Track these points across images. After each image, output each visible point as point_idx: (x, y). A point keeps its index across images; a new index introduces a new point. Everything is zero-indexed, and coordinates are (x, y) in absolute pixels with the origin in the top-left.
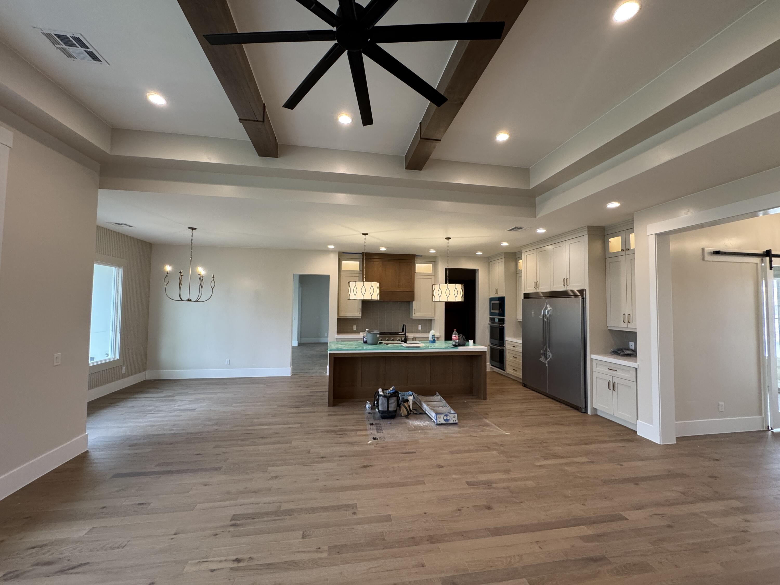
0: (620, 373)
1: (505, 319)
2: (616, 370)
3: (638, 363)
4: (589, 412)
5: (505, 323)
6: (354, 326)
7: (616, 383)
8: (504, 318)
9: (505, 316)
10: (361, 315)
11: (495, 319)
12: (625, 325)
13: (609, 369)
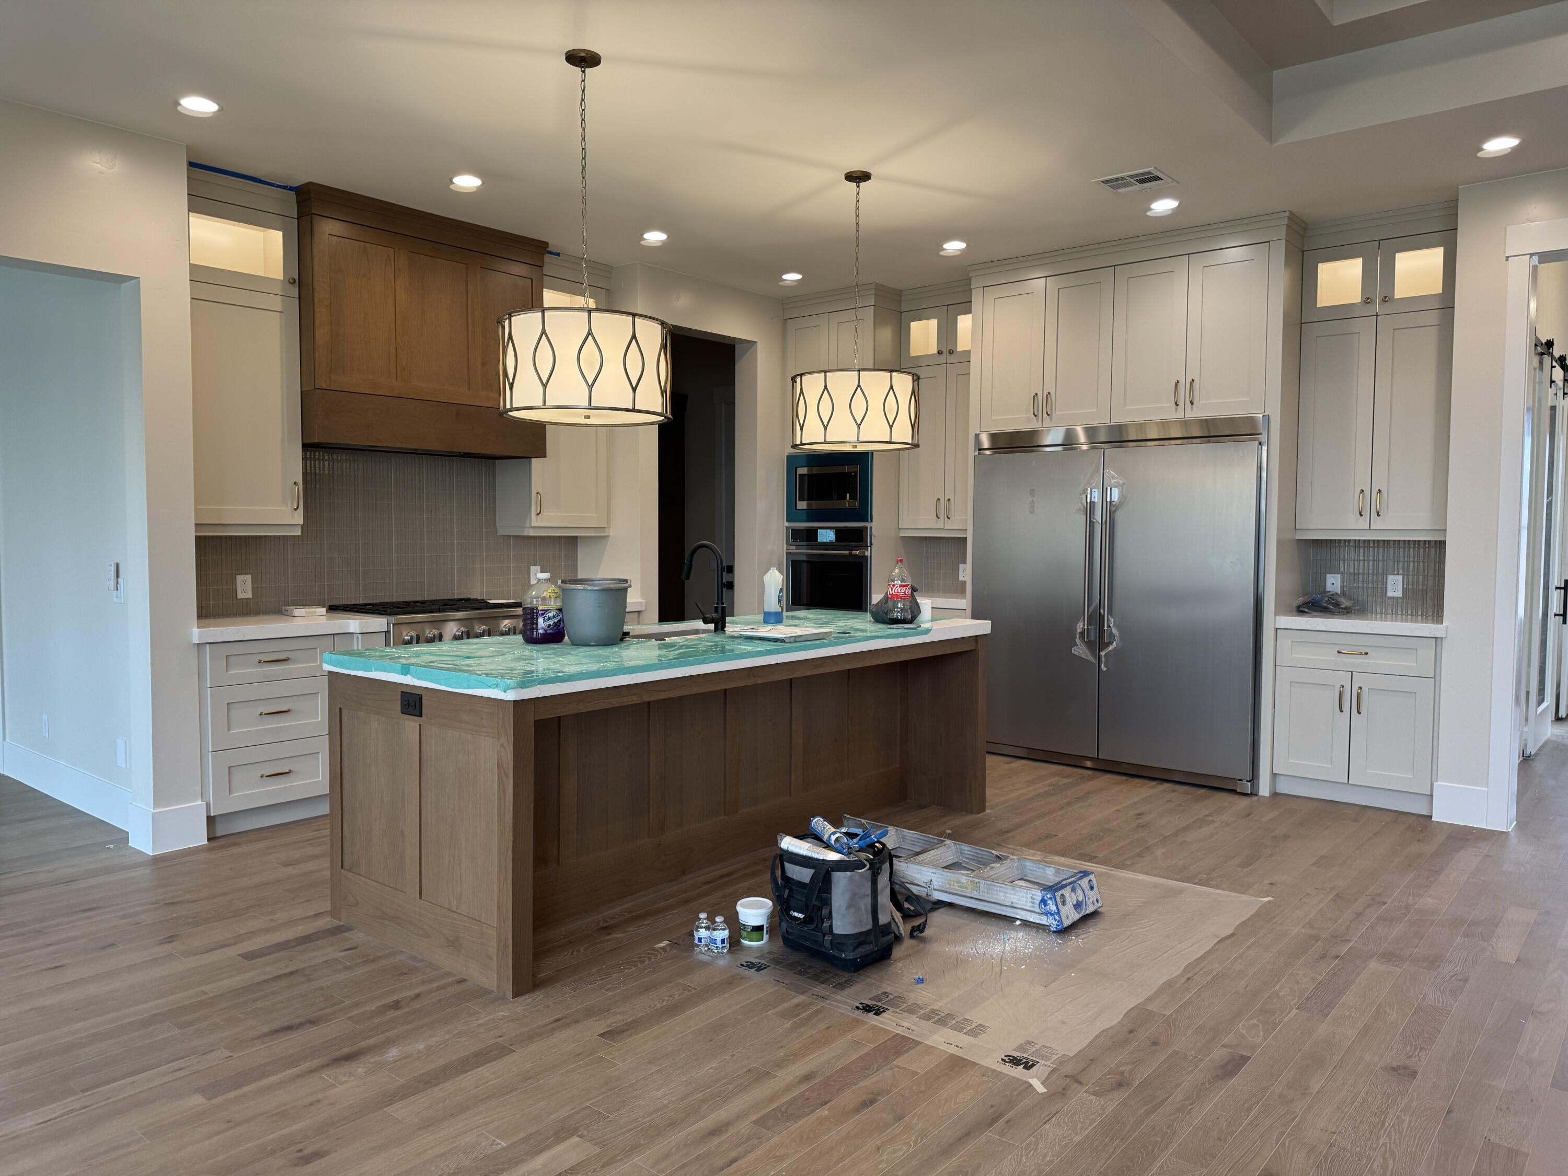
0: (1379, 661)
1: (871, 528)
2: (1366, 654)
3: (1445, 624)
4: (1264, 790)
5: (871, 544)
6: (240, 578)
7: (1365, 689)
8: (868, 525)
9: (871, 521)
10: (299, 518)
11: (819, 530)
12: (1363, 523)
13: (1339, 652)
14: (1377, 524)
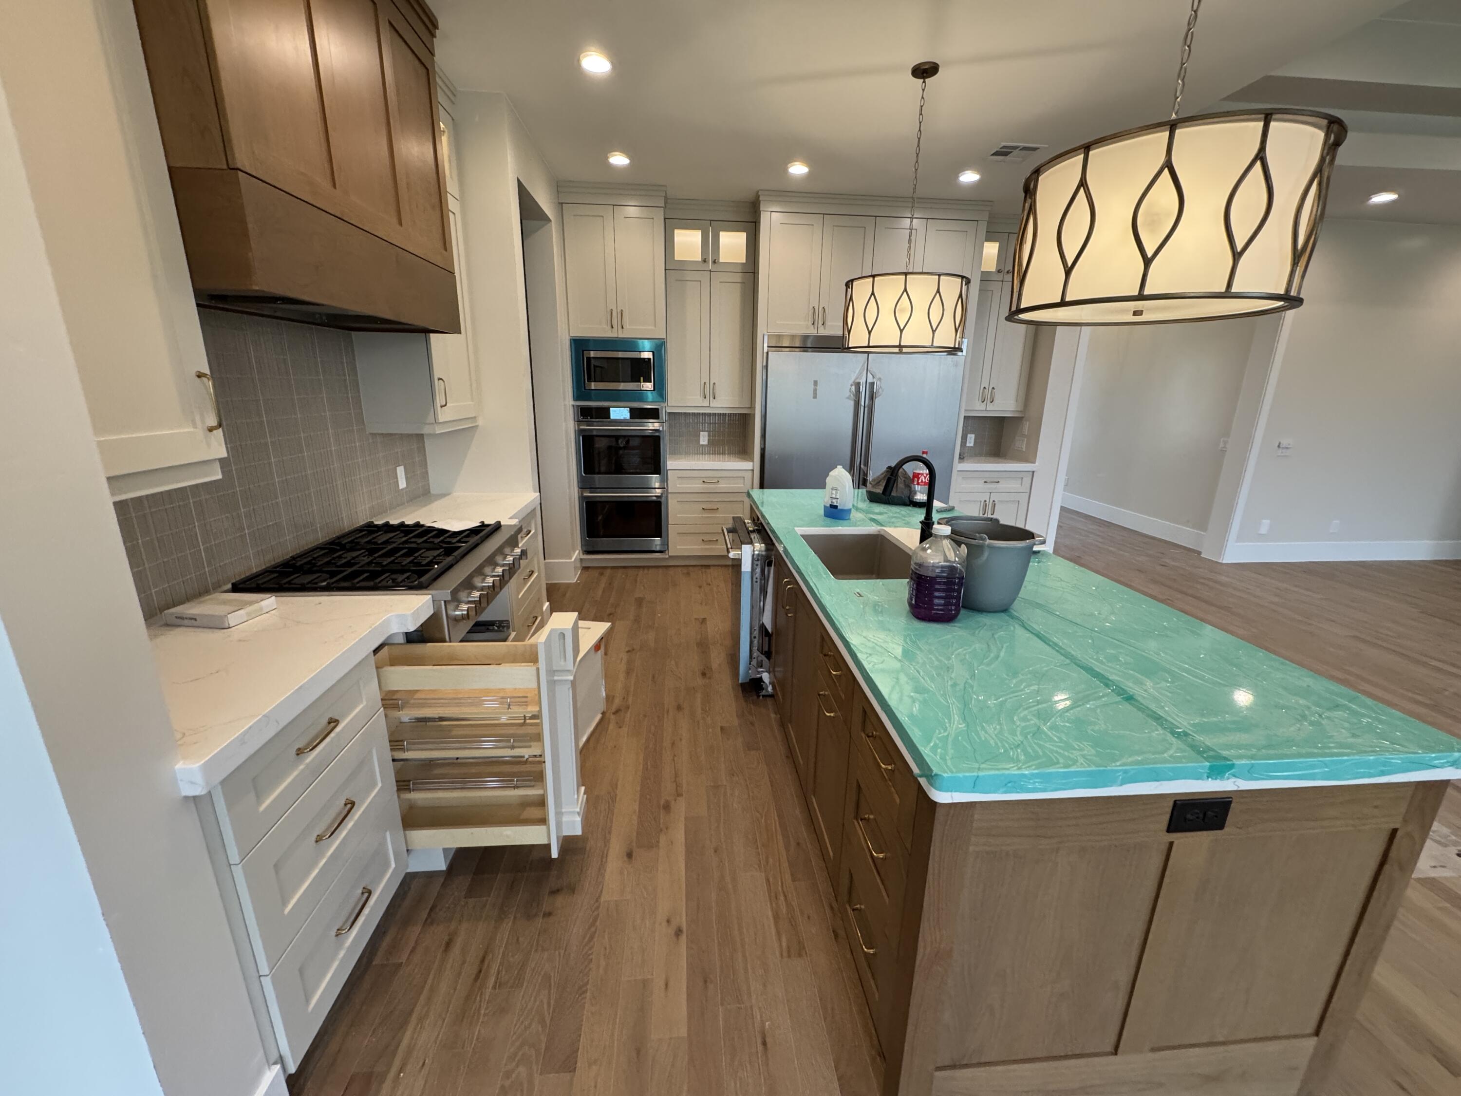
0: (1004, 485)
2: (998, 482)
3: (1036, 463)
5: (666, 420)
7: (996, 501)
11: (611, 409)
12: (983, 407)
13: (985, 482)
14: (990, 407)
